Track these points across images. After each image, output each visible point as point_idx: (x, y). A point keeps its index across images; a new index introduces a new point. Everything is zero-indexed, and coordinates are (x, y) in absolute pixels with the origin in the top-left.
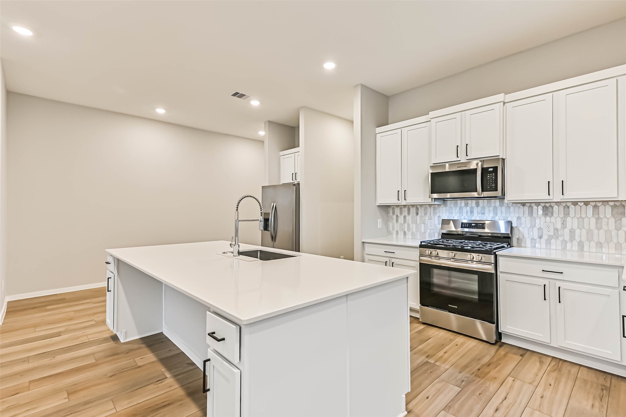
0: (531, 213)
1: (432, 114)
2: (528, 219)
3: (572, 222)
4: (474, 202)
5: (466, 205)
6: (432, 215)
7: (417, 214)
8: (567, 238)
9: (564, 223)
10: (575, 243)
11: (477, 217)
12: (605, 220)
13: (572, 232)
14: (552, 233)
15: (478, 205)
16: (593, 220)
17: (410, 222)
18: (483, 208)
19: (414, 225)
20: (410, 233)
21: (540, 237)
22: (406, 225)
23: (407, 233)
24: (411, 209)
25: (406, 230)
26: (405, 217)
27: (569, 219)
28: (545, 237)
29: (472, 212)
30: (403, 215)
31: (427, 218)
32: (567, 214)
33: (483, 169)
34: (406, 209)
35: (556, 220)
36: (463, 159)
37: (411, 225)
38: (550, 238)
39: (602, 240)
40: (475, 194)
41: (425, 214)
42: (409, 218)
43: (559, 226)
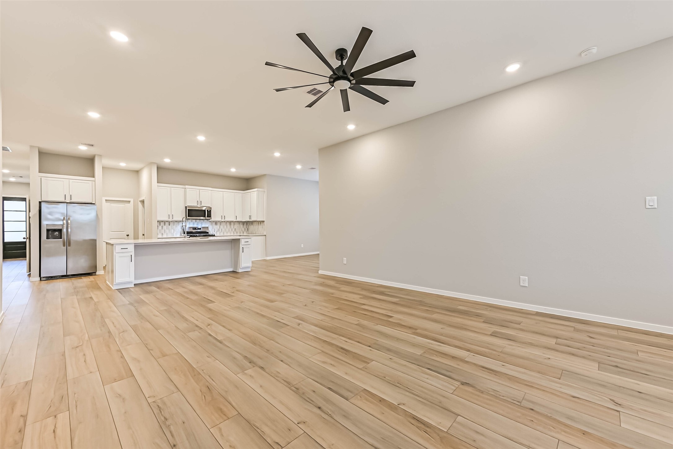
0: (212, 224)
1: (187, 186)
2: (211, 226)
3: (222, 227)
4: (195, 220)
5: (192, 221)
6: (177, 225)
7: (169, 225)
8: (220, 231)
9: (220, 227)
10: (222, 232)
11: (195, 226)
12: (228, 226)
13: (222, 229)
14: (217, 230)
15: (196, 221)
16: (226, 226)
17: (166, 229)
18: (198, 223)
19: (168, 230)
20: (166, 234)
21: (214, 232)
22: (163, 230)
23: (164, 234)
24: (166, 223)
25: (163, 232)
26: (162, 227)
27: (221, 226)
28: (215, 231)
29: (194, 224)
30: (161, 225)
31: (175, 227)
32: (220, 225)
33: (207, 210)
34: (163, 223)
35: (218, 226)
36: (199, 206)
37: (166, 230)
38: (217, 231)
39: (227, 231)
40: (204, 218)
41: (174, 225)
42: (165, 227)
43: (219, 228)
